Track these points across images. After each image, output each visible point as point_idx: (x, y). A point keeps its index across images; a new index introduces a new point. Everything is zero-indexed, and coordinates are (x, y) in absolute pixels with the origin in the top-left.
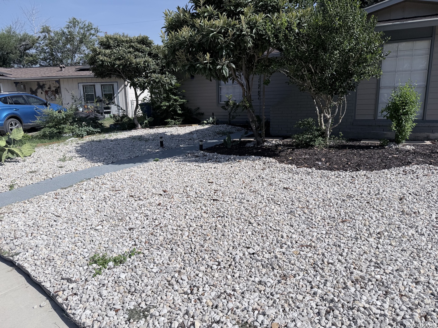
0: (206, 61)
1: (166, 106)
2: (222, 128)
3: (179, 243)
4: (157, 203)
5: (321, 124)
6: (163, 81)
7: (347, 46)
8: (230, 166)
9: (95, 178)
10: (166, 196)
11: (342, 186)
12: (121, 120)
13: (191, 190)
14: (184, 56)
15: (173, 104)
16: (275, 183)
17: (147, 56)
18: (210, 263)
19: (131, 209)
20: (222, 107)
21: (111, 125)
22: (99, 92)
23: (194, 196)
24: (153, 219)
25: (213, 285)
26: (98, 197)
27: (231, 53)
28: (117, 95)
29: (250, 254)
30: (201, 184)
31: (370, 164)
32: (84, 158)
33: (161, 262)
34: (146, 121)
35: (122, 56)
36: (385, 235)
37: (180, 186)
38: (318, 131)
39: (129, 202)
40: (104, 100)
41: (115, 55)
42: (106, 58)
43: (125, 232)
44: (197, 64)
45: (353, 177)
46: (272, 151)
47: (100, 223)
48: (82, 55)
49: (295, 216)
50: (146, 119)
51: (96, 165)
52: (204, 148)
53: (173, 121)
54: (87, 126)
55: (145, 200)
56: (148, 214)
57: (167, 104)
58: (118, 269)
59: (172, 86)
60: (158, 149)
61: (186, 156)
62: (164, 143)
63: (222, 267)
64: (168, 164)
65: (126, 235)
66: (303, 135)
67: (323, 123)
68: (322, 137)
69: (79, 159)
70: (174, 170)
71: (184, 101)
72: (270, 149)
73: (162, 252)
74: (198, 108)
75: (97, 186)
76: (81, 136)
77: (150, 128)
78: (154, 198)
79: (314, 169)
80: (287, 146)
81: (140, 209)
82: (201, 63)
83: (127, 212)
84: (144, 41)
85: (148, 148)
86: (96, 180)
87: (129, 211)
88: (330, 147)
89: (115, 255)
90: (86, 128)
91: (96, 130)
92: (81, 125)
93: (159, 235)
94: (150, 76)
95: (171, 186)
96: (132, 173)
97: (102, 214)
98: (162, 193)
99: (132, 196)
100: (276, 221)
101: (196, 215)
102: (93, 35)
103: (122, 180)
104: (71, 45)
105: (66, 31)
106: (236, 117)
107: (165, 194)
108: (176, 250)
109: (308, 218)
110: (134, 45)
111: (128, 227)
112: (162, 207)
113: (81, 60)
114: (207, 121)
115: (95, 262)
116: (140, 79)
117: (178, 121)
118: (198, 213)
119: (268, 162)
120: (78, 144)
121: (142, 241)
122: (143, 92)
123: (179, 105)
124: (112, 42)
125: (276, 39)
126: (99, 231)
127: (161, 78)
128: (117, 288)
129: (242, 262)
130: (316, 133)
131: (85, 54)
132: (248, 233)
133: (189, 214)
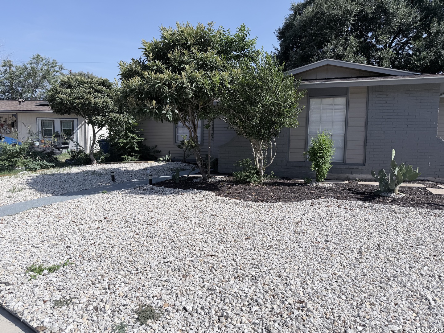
0: (152, 107)
1: (123, 143)
2: (177, 165)
3: (108, 257)
4: (96, 227)
5: (257, 164)
6: (120, 120)
7: (268, 101)
8: (173, 198)
9: (42, 207)
10: (106, 222)
11: (258, 213)
12: (78, 156)
13: (130, 217)
14: (134, 101)
15: (130, 142)
16: (206, 211)
17: (106, 96)
18: (130, 269)
19: (71, 231)
20: (178, 146)
21: (66, 161)
22: (58, 128)
23: (131, 222)
24: (90, 239)
25: (128, 283)
26: (42, 223)
27: (174, 101)
28: (76, 131)
29: (165, 262)
30: (141, 213)
31: (289, 198)
32: (35, 190)
33: (89, 270)
34: (102, 157)
35: (81, 96)
36: (274, 247)
37: (121, 214)
38: (254, 169)
39: (70, 227)
40: (62, 135)
41: (75, 94)
42: (65, 97)
43: (62, 249)
44: (145, 108)
45: (270, 207)
46: (215, 186)
47: (41, 243)
48: (44, 91)
49: (212, 236)
50: (102, 155)
51: (45, 196)
52: (153, 182)
53: (129, 157)
54: (41, 160)
55: (85, 225)
56: (86, 236)
57: (125, 141)
58: (51, 275)
59: (131, 125)
60: (109, 183)
61: (135, 189)
62: (116, 177)
63: (139, 271)
64: (115, 196)
65: (63, 251)
66: (242, 173)
67: (258, 163)
68: (257, 175)
69: (29, 191)
70: (119, 201)
71: (142, 139)
72: (213, 184)
73: (92, 263)
74: (156, 146)
75: (43, 214)
76: (34, 169)
77: (106, 164)
78: (95, 224)
79: (242, 200)
80: (228, 182)
81: (79, 232)
82: (148, 108)
83: (67, 234)
84: (104, 83)
85: (99, 182)
86: (43, 208)
87: (69, 233)
88: (264, 183)
89: (50, 266)
90: (40, 162)
91: (50, 164)
92: (35, 158)
93: (92, 251)
94: (108, 115)
95: (112, 214)
96: (78, 203)
97: (44, 236)
98: (103, 219)
99: (74, 222)
100: (195, 239)
101: (129, 236)
102: (57, 72)
103: (68, 209)
104: (33, 80)
105: (29, 66)
106: (191, 156)
107: (105, 220)
108: (104, 261)
109: (222, 236)
110: (94, 86)
111: (66, 246)
112: (100, 231)
113: (42, 95)
114: (163, 159)
115: (32, 271)
116: (98, 117)
117: (135, 158)
118: (131, 234)
119: (207, 195)
120: (30, 177)
121: (76, 256)
122: (101, 129)
123: (136, 142)
124: (73, 82)
125: (212, 92)
126: (39, 248)
127: (118, 117)
128: (48, 288)
129: (156, 267)
130: (253, 171)
131: (47, 89)
132: (169, 248)
133: (122, 235)
